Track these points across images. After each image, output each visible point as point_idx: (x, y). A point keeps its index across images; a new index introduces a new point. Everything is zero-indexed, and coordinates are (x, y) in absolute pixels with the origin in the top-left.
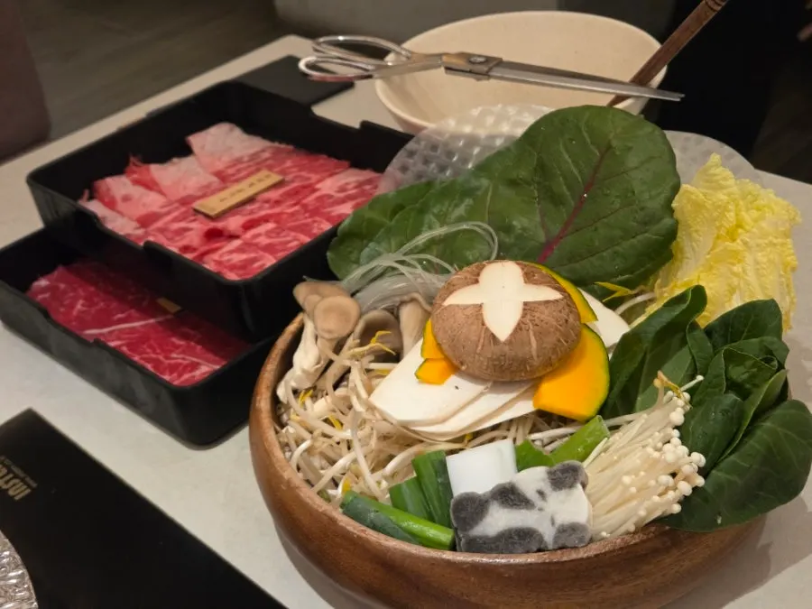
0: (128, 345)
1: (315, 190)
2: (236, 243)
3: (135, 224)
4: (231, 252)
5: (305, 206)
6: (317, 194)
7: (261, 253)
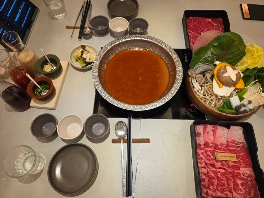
0: (192, 36)
1: (239, 170)
2: (214, 169)
3: (203, 142)
4: (212, 171)
5: (234, 172)
6: (238, 171)
7: (216, 178)
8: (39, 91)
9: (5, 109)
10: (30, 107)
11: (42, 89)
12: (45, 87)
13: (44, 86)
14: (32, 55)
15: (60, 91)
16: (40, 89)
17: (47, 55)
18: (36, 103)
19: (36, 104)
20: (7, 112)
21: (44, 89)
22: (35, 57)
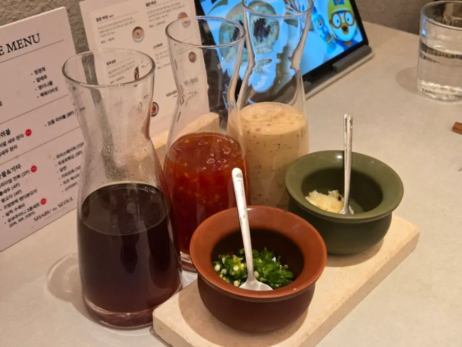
8: (236, 268)
9: (50, 277)
10: (147, 321)
11: (255, 269)
12: (270, 267)
13: (269, 262)
14: (296, 126)
15: (325, 329)
16: (244, 261)
17: (353, 155)
18: (187, 318)
19: (183, 321)
20: (48, 294)
21: (261, 275)
22: (299, 136)
